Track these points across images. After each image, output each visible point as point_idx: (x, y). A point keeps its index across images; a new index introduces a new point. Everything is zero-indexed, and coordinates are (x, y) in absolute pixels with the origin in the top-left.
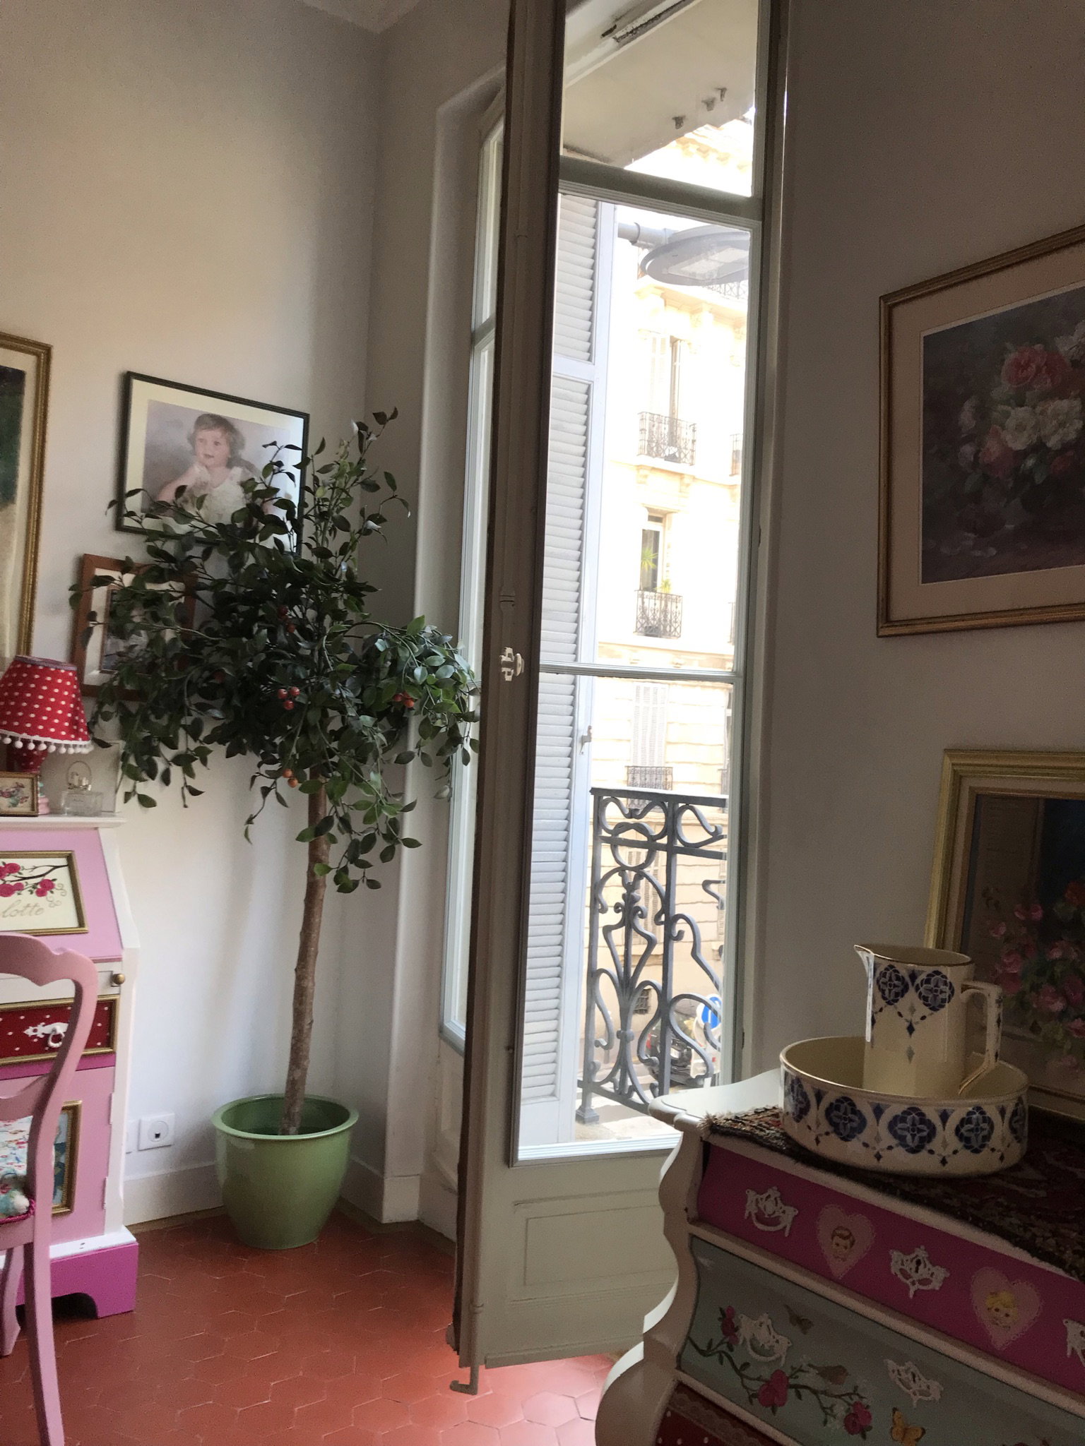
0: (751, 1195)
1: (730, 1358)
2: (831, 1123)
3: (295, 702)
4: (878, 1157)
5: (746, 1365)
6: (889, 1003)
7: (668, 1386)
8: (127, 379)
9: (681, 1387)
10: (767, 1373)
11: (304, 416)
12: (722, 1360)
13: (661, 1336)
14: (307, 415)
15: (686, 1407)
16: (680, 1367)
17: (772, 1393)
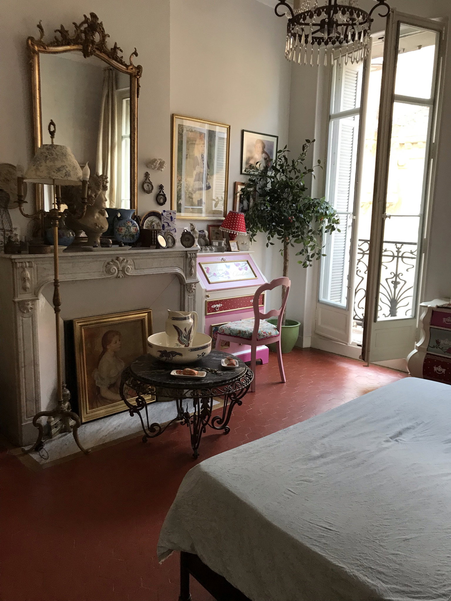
0: (444, 319)
1: (439, 348)
3: (293, 220)
5: (442, 348)
7: (425, 355)
8: (243, 132)
9: (428, 354)
10: (447, 348)
11: (277, 137)
12: (437, 348)
13: (421, 347)
14: (278, 137)
15: (429, 357)
16: (427, 351)
17: (449, 351)
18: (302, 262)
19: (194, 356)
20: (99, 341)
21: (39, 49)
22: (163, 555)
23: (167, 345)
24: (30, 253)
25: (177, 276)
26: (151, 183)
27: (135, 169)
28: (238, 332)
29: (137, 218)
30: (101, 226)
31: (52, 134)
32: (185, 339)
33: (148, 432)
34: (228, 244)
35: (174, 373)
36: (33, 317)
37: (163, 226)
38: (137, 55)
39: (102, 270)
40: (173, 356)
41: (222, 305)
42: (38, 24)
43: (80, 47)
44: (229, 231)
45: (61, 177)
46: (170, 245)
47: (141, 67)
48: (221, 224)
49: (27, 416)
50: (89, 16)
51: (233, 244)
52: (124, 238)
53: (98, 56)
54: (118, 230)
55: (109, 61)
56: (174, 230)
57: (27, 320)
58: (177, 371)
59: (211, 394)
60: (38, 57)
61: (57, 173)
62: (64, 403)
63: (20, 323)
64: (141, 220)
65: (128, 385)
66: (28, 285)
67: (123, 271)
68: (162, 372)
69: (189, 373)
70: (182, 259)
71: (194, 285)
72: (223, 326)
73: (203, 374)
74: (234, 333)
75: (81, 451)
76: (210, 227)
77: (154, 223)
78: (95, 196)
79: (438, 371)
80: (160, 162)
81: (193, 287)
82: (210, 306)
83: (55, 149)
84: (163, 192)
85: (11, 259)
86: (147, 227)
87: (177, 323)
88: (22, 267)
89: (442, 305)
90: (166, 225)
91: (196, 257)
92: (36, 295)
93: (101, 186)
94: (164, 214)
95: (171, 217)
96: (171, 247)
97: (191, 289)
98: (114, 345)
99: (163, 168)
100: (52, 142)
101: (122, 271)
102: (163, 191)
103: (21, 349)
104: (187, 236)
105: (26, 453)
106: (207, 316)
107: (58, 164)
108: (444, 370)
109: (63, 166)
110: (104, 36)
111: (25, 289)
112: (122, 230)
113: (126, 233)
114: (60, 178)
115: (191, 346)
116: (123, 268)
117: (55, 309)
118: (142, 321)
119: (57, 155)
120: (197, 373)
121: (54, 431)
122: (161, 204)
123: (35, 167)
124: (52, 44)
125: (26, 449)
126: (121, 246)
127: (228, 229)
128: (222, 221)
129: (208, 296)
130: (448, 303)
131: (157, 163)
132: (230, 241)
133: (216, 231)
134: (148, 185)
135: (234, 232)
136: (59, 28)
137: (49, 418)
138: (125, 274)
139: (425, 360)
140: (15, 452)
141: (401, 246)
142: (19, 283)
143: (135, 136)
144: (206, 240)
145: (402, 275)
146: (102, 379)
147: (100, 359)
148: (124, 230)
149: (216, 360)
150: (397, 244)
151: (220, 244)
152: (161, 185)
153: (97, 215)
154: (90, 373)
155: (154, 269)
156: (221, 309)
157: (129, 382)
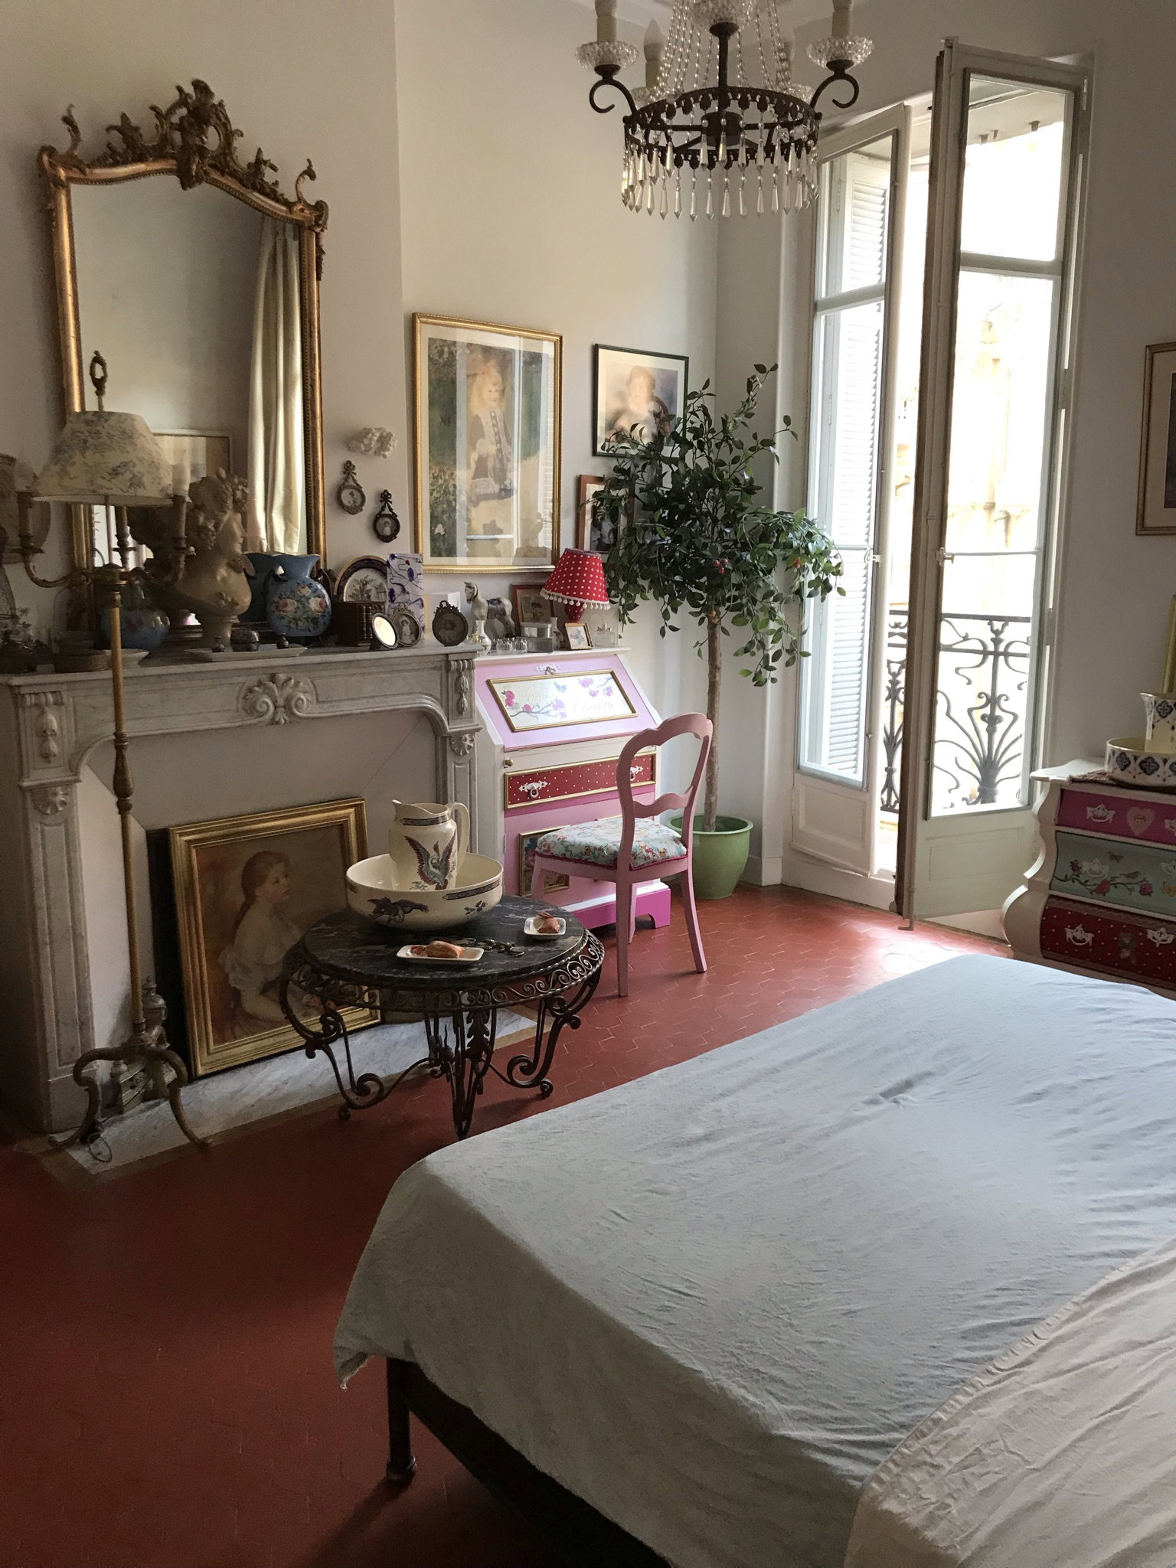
0: (1089, 809)
1: (1078, 880)
2: (1142, 768)
3: (725, 569)
4: (1164, 780)
5: (1087, 881)
6: (1163, 717)
7: (1045, 898)
8: (595, 349)
10: (1098, 882)
11: (686, 359)
12: (1074, 882)
13: (1037, 879)
14: (688, 358)
15: (1055, 904)
16: (1050, 889)
17: (1102, 889)
18: (751, 673)
19: (457, 911)
20: (235, 876)
21: (71, 175)
22: (346, 1366)
23: (395, 887)
24: (57, 671)
25: (427, 715)
26: (358, 488)
27: (317, 456)
28: (584, 851)
29: (324, 576)
30: (233, 599)
31: (99, 385)
32: (437, 871)
33: (353, 1097)
34: (562, 632)
35: (405, 952)
36: (68, 825)
37: (392, 593)
38: (312, 176)
39: (234, 708)
40: (405, 913)
41: (545, 783)
42: (66, 114)
43: (171, 164)
44: (561, 599)
45: (122, 490)
46: (407, 640)
47: (325, 203)
48: (544, 581)
49: (60, 1061)
50: (189, 89)
51: (574, 630)
52: (293, 625)
53: (215, 183)
54: (277, 607)
55: (243, 194)
56: (419, 602)
57: (55, 833)
58: (412, 949)
59: (494, 1002)
60: (68, 194)
61: (109, 481)
62: (149, 1028)
63: (36, 839)
64: (335, 580)
65: (298, 983)
66: (53, 747)
67: (288, 708)
68: (379, 951)
69: (440, 953)
70: (436, 676)
71: (470, 736)
72: (548, 837)
73: (475, 954)
74: (575, 851)
75: (188, 1141)
76: (518, 591)
77: (369, 587)
78: (216, 527)
79: (1074, 938)
80: (381, 436)
81: (468, 743)
82: (515, 788)
83: (106, 421)
84: (391, 510)
85: (11, 687)
86: (350, 596)
87: (415, 832)
88: (38, 705)
89: (1085, 776)
90: (397, 590)
91: (471, 668)
92: (74, 769)
93: (230, 502)
94: (394, 563)
95: (411, 573)
96: (409, 646)
97: (461, 746)
98: (273, 886)
99: (389, 450)
100: (100, 406)
101: (284, 707)
102: (389, 506)
103: (41, 901)
104: (449, 617)
105: (59, 1148)
106: (507, 812)
107: (114, 458)
108: (1091, 935)
109: (125, 464)
110: (228, 135)
111: (46, 756)
112: (286, 605)
113: (296, 612)
114: (120, 493)
115: (452, 887)
116: (288, 700)
117: (119, 804)
118: (342, 827)
119: (110, 436)
120: (460, 952)
121: (127, 1095)
122: (387, 539)
123: (58, 468)
124: (101, 162)
125: (59, 1138)
126: (281, 646)
127: (561, 595)
128: (547, 574)
129: (508, 763)
130: (1099, 769)
131: (371, 439)
132: (566, 625)
133: (533, 600)
134: (352, 494)
135: (575, 602)
136: (118, 122)
137: (116, 1065)
138: (293, 714)
139: (1047, 913)
140: (33, 1146)
141: (1003, 626)
142: (30, 744)
143: (315, 374)
144: (506, 624)
145: (1006, 700)
146: (246, 970)
147: (238, 923)
148: (291, 606)
149: (513, 921)
150: (994, 622)
151: (541, 632)
152: (386, 491)
153: (223, 572)
154: (214, 954)
155: (364, 701)
156: (543, 793)
157: (299, 977)
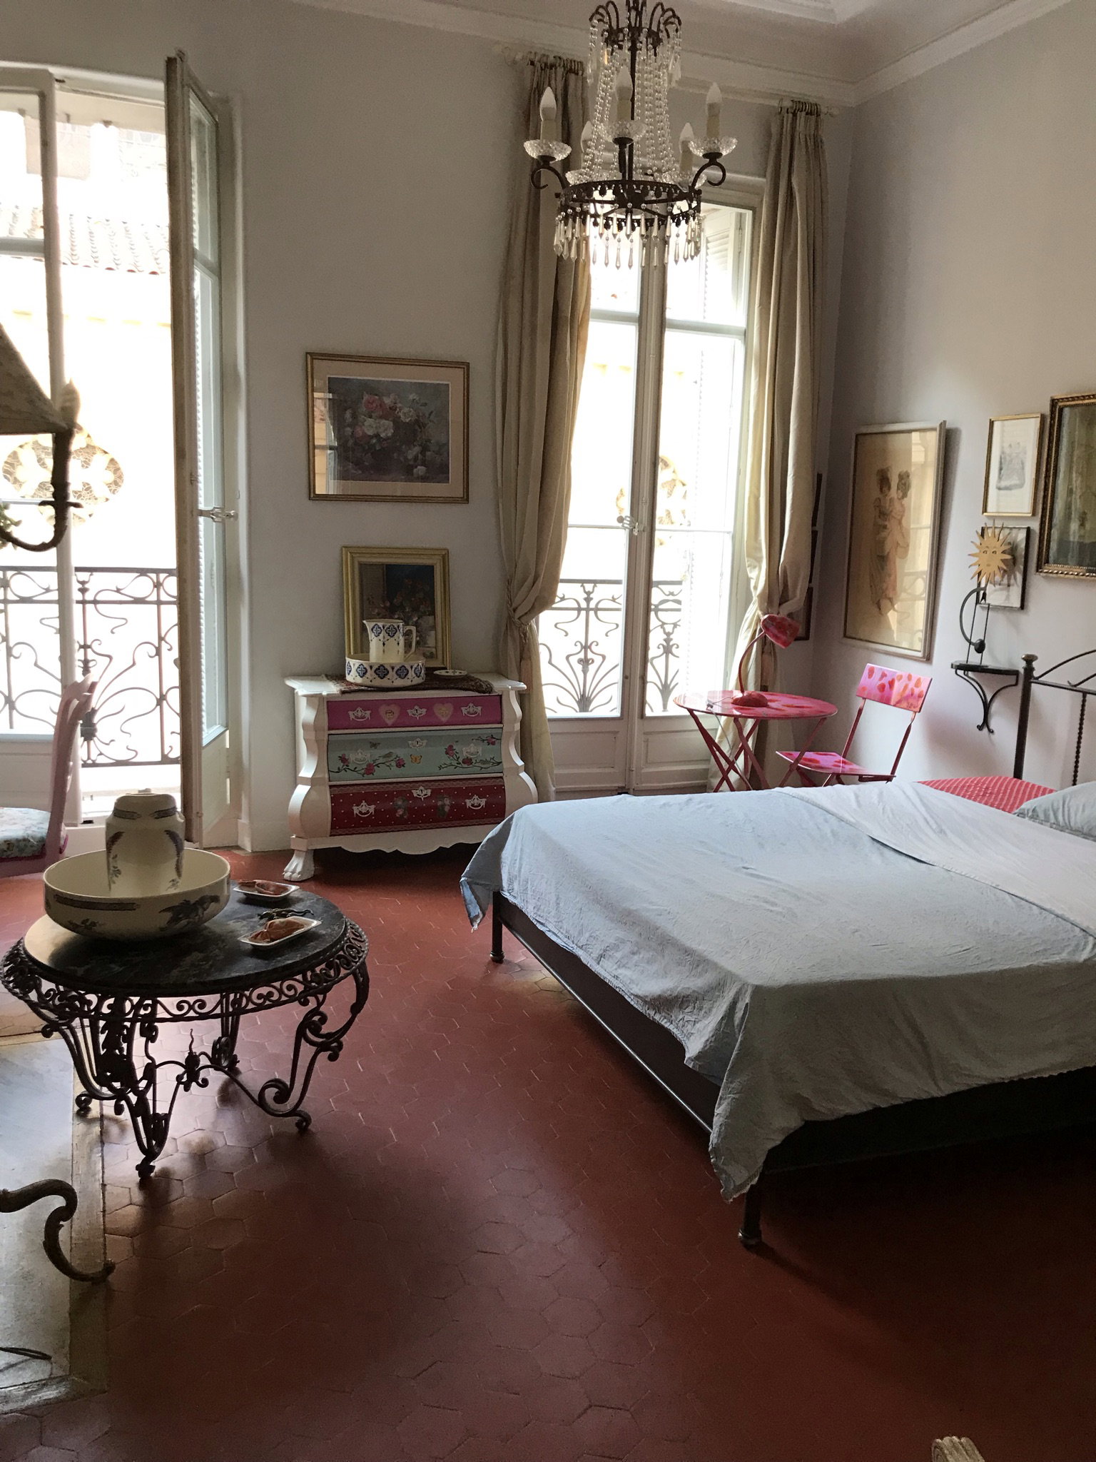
0: (350, 713)
1: (349, 769)
5: (356, 768)
7: (326, 789)
9: (331, 787)
10: (365, 766)
12: (346, 771)
13: (315, 777)
15: (337, 791)
16: (330, 781)
17: (369, 770)
40: (205, 910)
79: (360, 813)
87: (168, 823)
108: (372, 807)
120: (305, 922)
139: (333, 800)
